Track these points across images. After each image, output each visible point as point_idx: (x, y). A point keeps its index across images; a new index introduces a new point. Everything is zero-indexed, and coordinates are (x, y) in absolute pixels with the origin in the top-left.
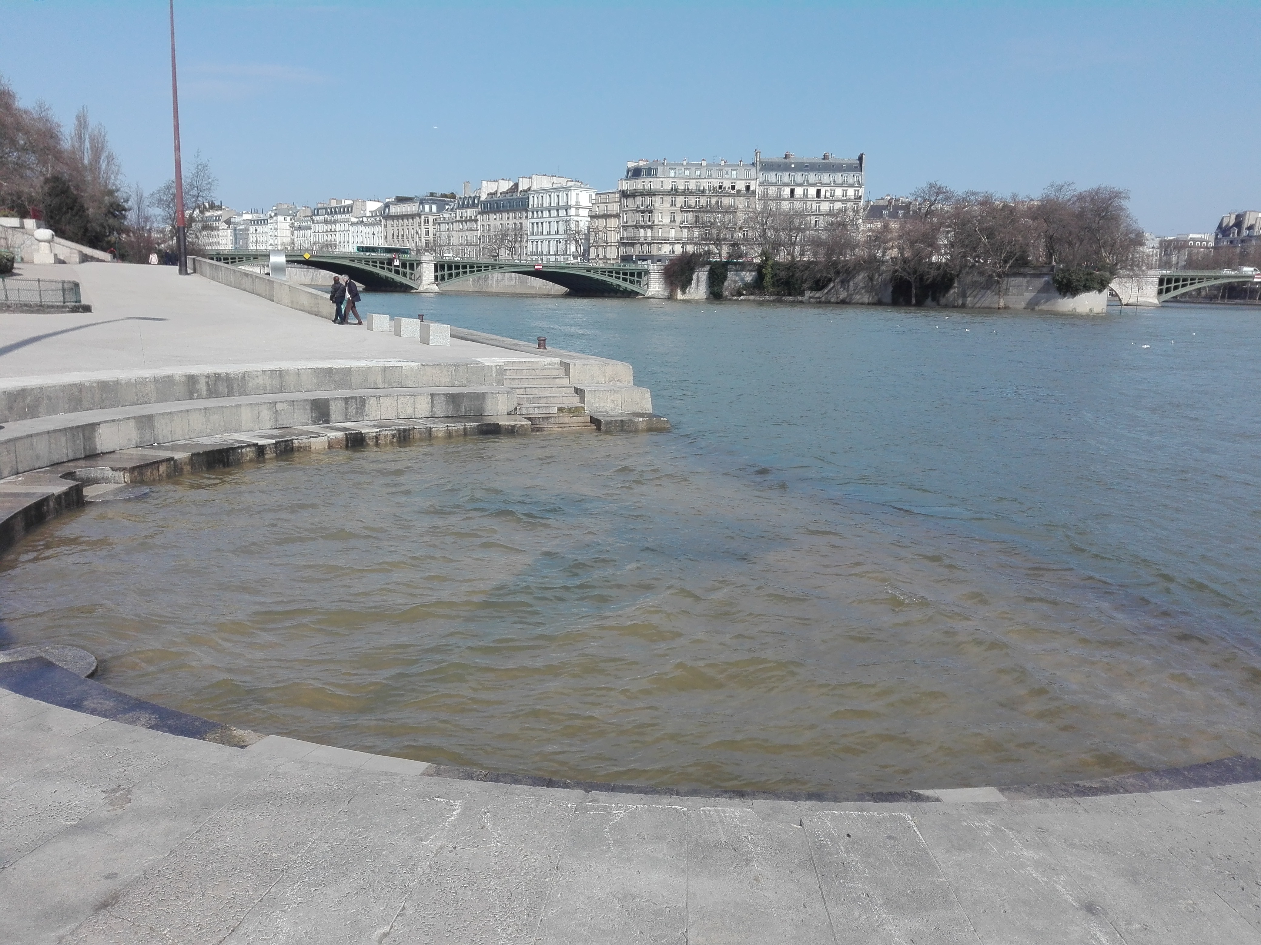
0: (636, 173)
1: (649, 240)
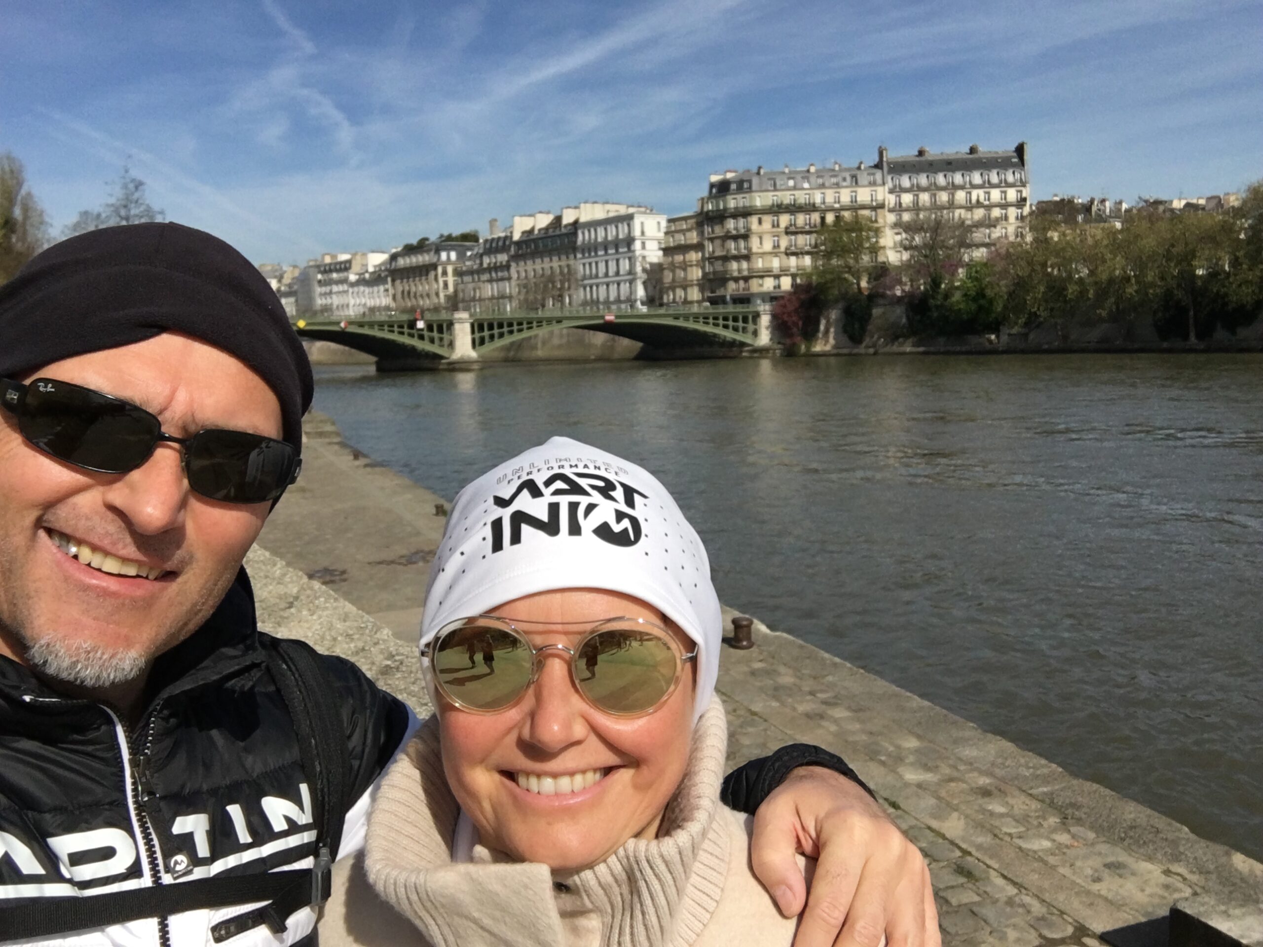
0: (723, 188)
1: (745, 273)
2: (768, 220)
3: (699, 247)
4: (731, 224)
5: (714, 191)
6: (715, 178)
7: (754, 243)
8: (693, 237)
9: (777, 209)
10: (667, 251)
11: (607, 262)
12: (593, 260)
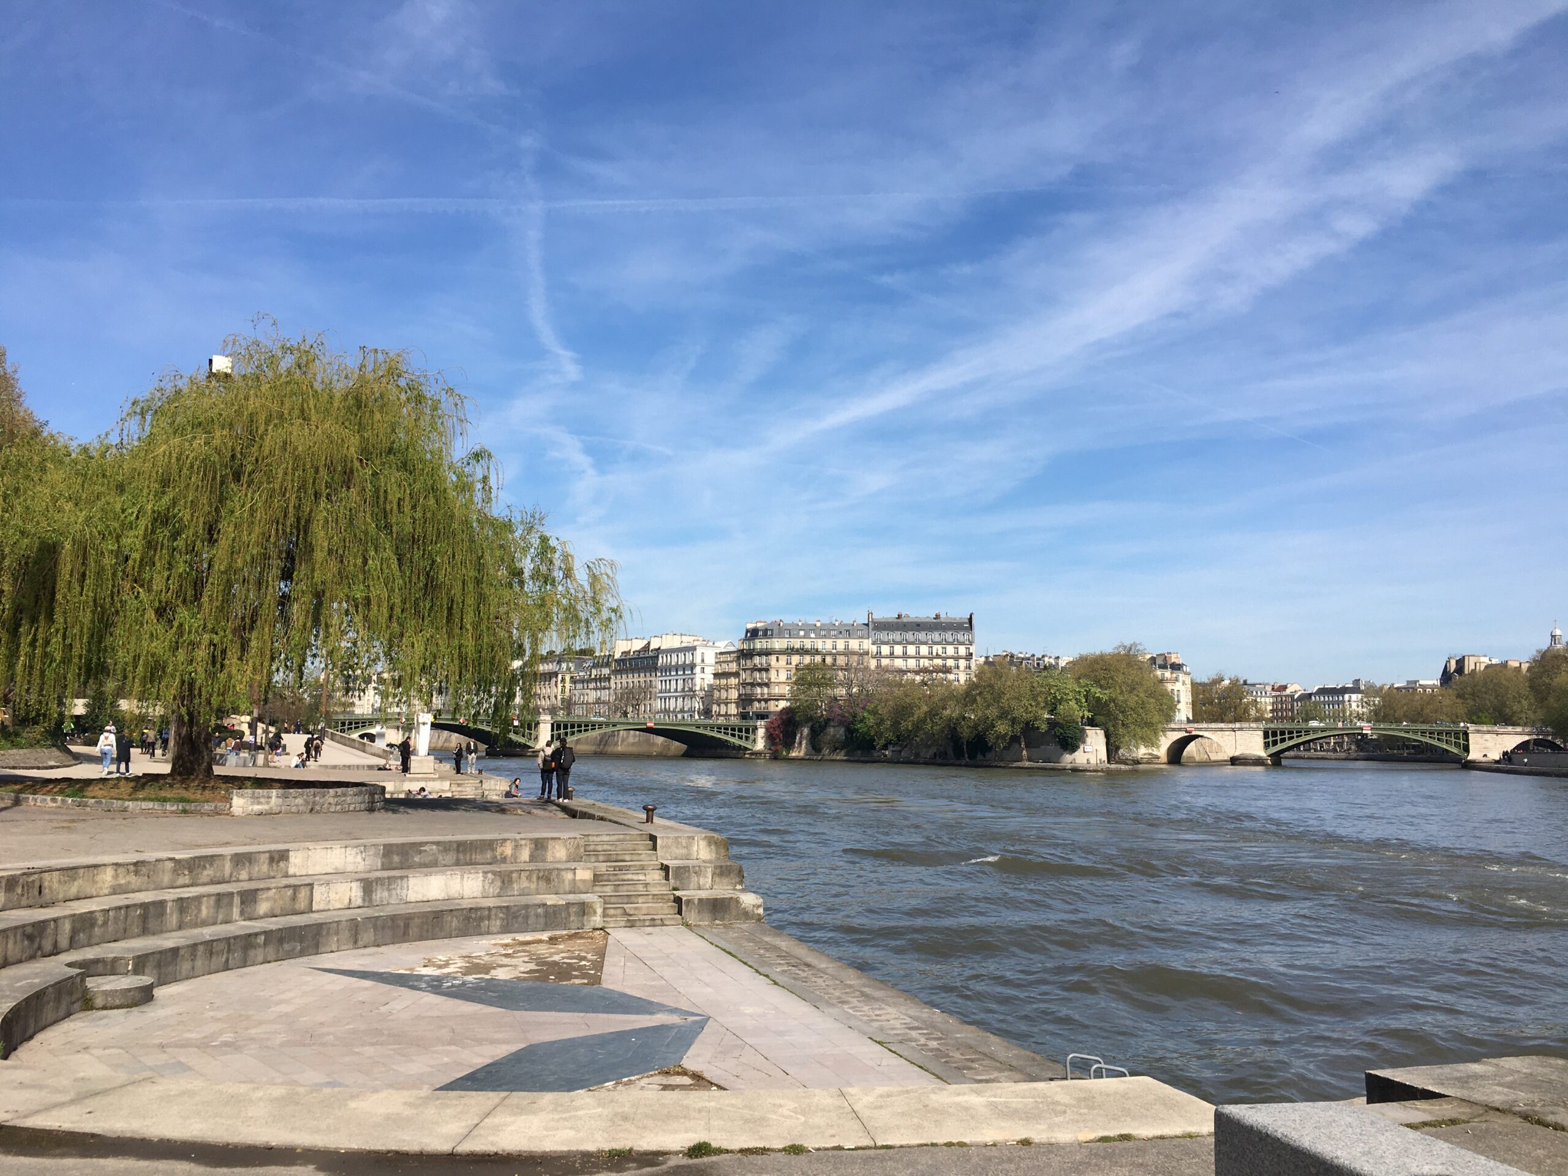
0: (753, 634)
1: (766, 696)
2: (783, 659)
3: (736, 675)
4: (757, 660)
5: (749, 635)
6: (750, 626)
7: (773, 675)
8: (734, 667)
9: (790, 651)
10: (717, 675)
11: (677, 680)
12: (668, 678)
